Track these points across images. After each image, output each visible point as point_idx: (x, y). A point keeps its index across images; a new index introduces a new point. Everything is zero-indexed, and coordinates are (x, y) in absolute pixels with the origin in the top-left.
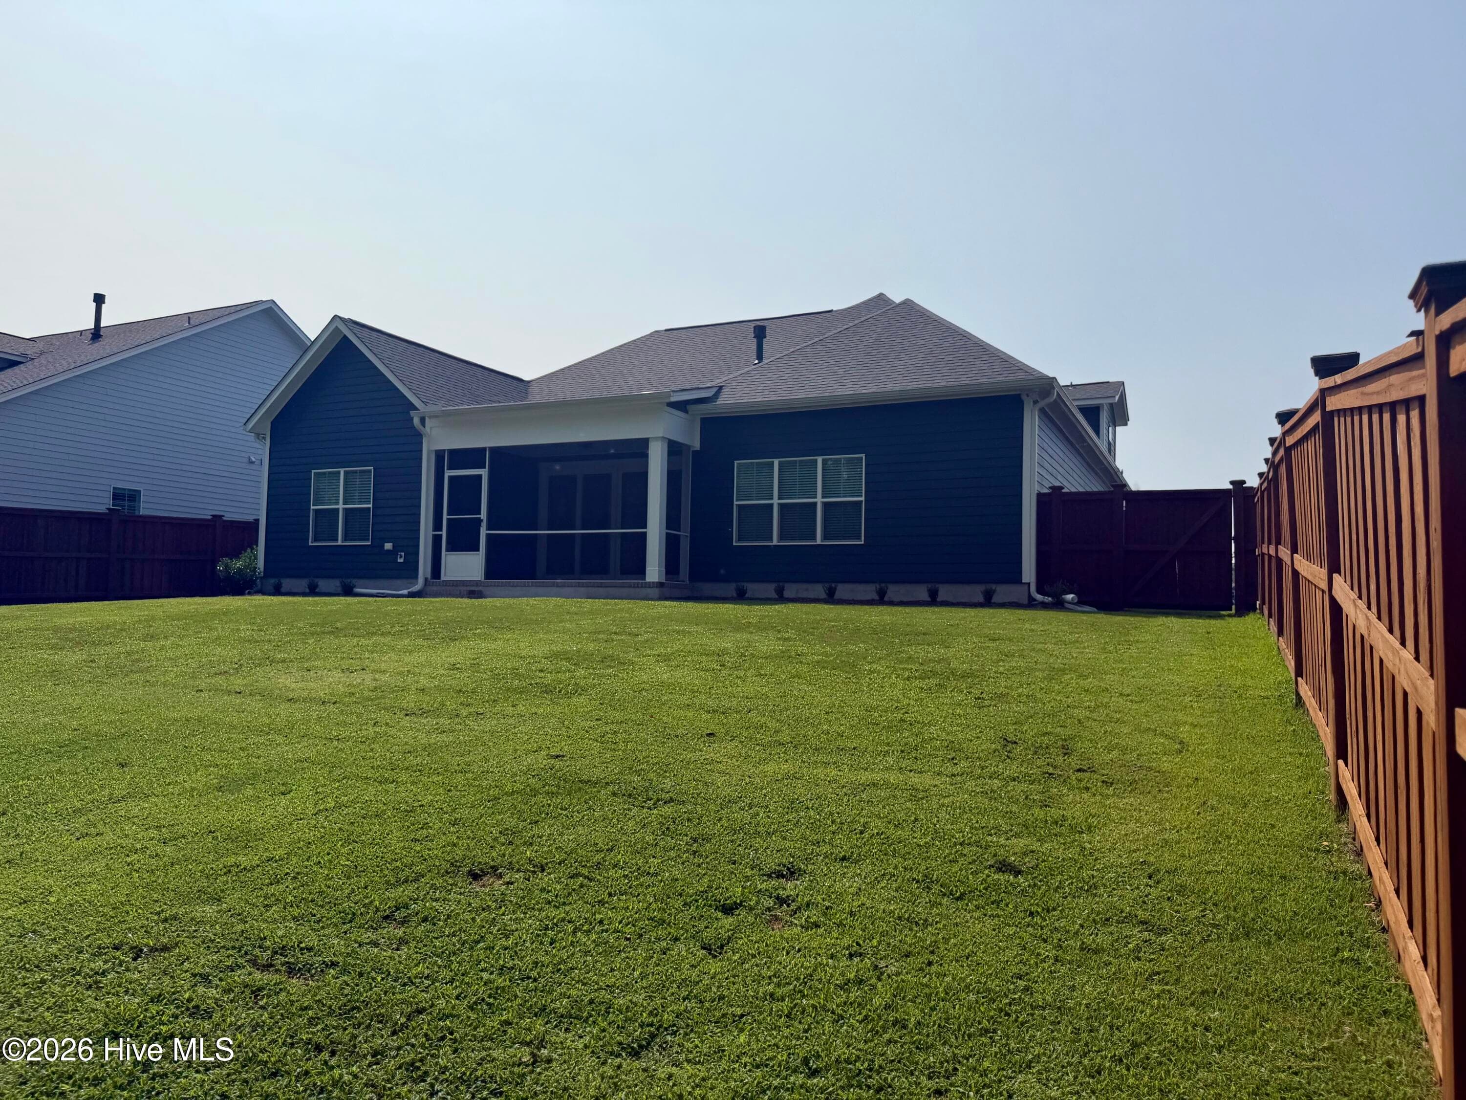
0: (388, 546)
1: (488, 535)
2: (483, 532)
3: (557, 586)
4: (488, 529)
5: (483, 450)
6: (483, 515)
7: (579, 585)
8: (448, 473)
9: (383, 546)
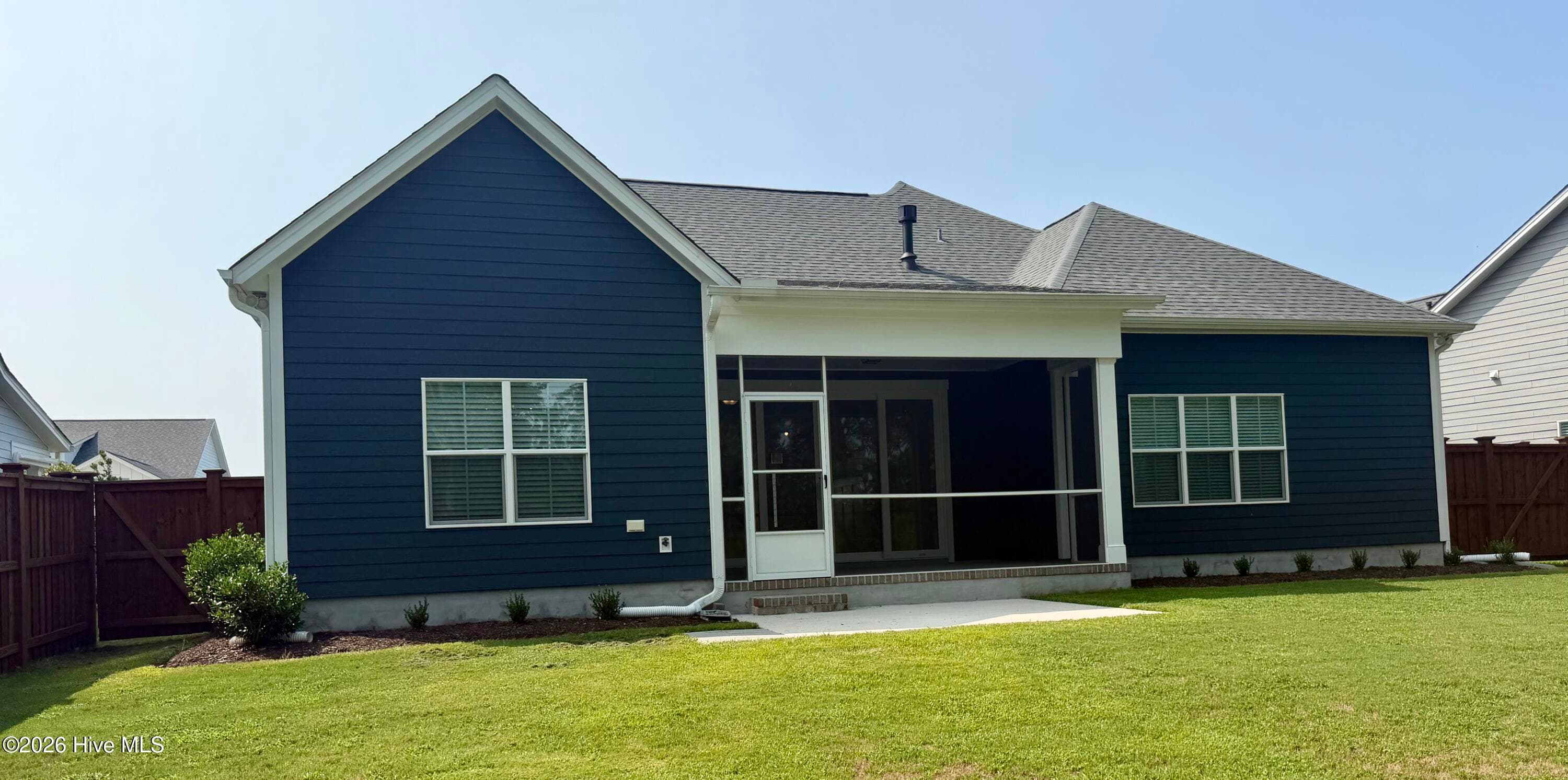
0: (635, 525)
1: (834, 501)
2: (827, 497)
3: (973, 578)
4: (834, 492)
5: (817, 360)
6: (826, 468)
7: (1009, 575)
8: (747, 398)
9: (625, 526)
